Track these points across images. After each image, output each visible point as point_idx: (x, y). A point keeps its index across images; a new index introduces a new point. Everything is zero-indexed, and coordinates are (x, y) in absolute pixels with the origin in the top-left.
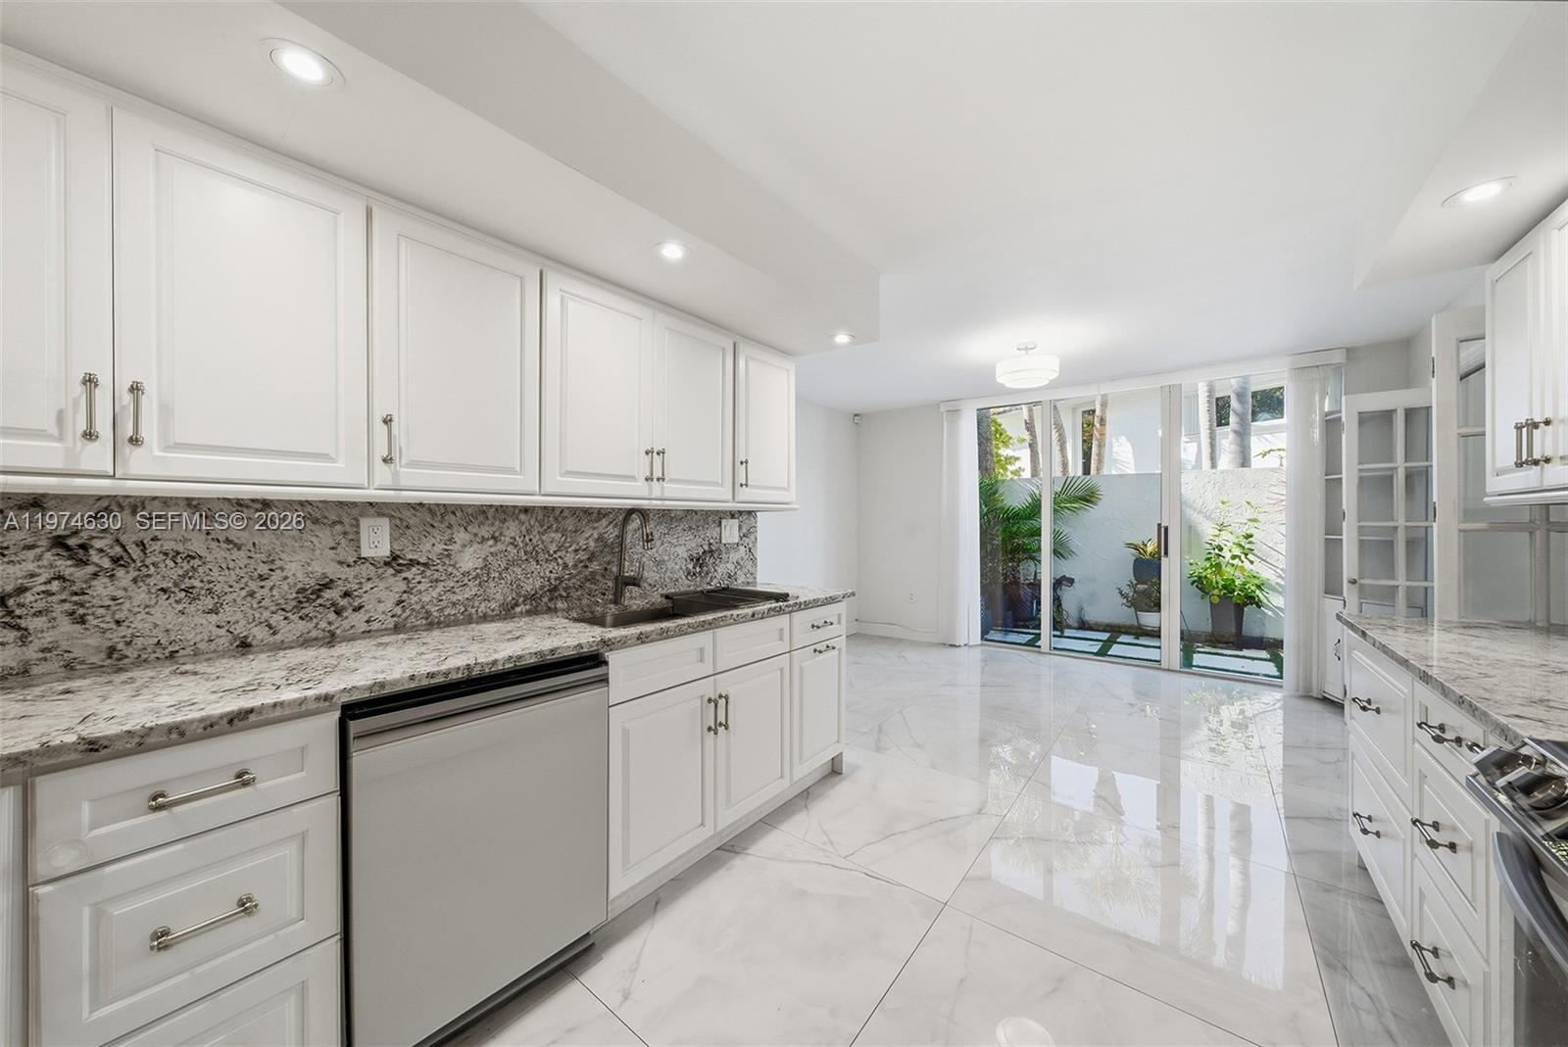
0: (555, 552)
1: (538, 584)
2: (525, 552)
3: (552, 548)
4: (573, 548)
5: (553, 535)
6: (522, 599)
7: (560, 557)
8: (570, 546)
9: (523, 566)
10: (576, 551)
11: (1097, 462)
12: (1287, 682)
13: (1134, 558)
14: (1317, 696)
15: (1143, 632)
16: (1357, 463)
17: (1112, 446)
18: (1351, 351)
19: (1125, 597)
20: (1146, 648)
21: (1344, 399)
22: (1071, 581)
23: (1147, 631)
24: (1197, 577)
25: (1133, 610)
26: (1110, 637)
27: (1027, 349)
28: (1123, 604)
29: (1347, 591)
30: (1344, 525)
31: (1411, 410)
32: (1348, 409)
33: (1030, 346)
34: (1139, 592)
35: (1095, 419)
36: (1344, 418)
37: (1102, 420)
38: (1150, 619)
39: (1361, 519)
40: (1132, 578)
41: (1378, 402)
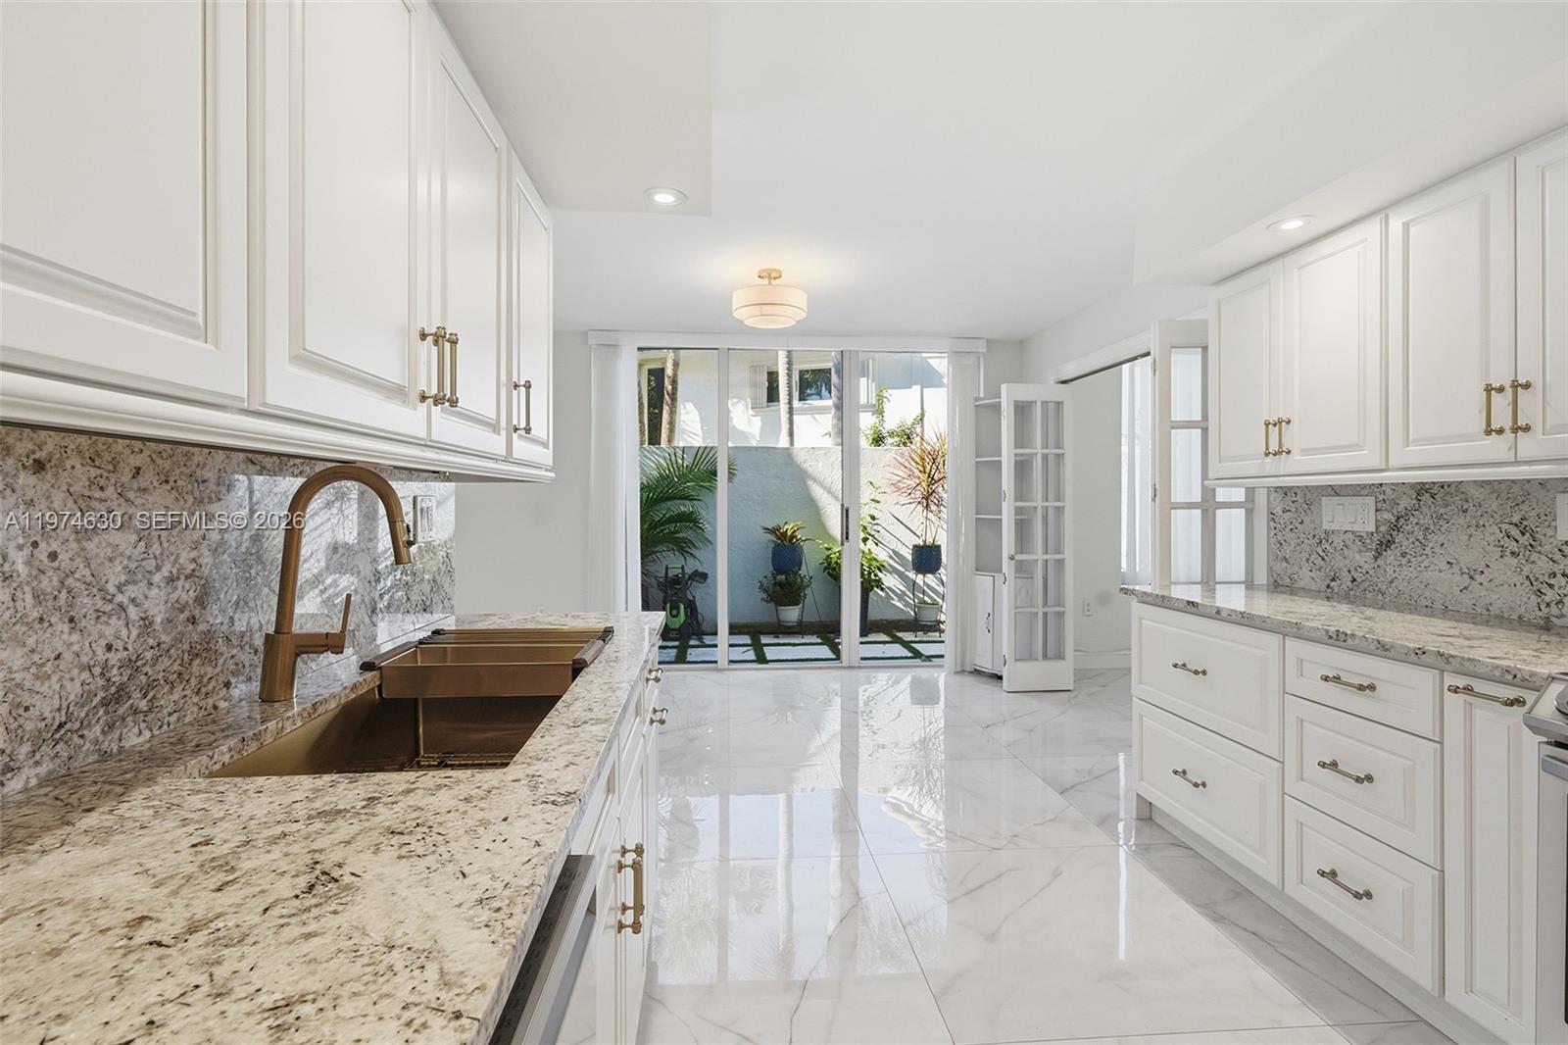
0: (120, 588)
1: (74, 689)
2: (36, 597)
3: (114, 575)
4: (165, 571)
5: (115, 537)
6: (26, 748)
7: (133, 600)
8: (158, 568)
9: (31, 642)
10: (171, 580)
11: (668, 431)
12: (948, 661)
13: (772, 545)
14: (968, 669)
15: (780, 629)
16: (1013, 447)
17: (680, 413)
18: (989, 342)
19: (765, 591)
20: (796, 648)
21: (1004, 387)
22: (704, 576)
23: (786, 627)
24: (829, 564)
25: (772, 605)
26: (752, 640)
27: (770, 278)
28: (763, 599)
29: (1007, 566)
30: (1004, 505)
31: (1045, 403)
32: (1007, 396)
33: (773, 275)
34: (780, 584)
35: (666, 380)
36: (1004, 405)
37: (674, 382)
38: (791, 614)
39: (1016, 500)
40: (771, 568)
41: (1024, 392)
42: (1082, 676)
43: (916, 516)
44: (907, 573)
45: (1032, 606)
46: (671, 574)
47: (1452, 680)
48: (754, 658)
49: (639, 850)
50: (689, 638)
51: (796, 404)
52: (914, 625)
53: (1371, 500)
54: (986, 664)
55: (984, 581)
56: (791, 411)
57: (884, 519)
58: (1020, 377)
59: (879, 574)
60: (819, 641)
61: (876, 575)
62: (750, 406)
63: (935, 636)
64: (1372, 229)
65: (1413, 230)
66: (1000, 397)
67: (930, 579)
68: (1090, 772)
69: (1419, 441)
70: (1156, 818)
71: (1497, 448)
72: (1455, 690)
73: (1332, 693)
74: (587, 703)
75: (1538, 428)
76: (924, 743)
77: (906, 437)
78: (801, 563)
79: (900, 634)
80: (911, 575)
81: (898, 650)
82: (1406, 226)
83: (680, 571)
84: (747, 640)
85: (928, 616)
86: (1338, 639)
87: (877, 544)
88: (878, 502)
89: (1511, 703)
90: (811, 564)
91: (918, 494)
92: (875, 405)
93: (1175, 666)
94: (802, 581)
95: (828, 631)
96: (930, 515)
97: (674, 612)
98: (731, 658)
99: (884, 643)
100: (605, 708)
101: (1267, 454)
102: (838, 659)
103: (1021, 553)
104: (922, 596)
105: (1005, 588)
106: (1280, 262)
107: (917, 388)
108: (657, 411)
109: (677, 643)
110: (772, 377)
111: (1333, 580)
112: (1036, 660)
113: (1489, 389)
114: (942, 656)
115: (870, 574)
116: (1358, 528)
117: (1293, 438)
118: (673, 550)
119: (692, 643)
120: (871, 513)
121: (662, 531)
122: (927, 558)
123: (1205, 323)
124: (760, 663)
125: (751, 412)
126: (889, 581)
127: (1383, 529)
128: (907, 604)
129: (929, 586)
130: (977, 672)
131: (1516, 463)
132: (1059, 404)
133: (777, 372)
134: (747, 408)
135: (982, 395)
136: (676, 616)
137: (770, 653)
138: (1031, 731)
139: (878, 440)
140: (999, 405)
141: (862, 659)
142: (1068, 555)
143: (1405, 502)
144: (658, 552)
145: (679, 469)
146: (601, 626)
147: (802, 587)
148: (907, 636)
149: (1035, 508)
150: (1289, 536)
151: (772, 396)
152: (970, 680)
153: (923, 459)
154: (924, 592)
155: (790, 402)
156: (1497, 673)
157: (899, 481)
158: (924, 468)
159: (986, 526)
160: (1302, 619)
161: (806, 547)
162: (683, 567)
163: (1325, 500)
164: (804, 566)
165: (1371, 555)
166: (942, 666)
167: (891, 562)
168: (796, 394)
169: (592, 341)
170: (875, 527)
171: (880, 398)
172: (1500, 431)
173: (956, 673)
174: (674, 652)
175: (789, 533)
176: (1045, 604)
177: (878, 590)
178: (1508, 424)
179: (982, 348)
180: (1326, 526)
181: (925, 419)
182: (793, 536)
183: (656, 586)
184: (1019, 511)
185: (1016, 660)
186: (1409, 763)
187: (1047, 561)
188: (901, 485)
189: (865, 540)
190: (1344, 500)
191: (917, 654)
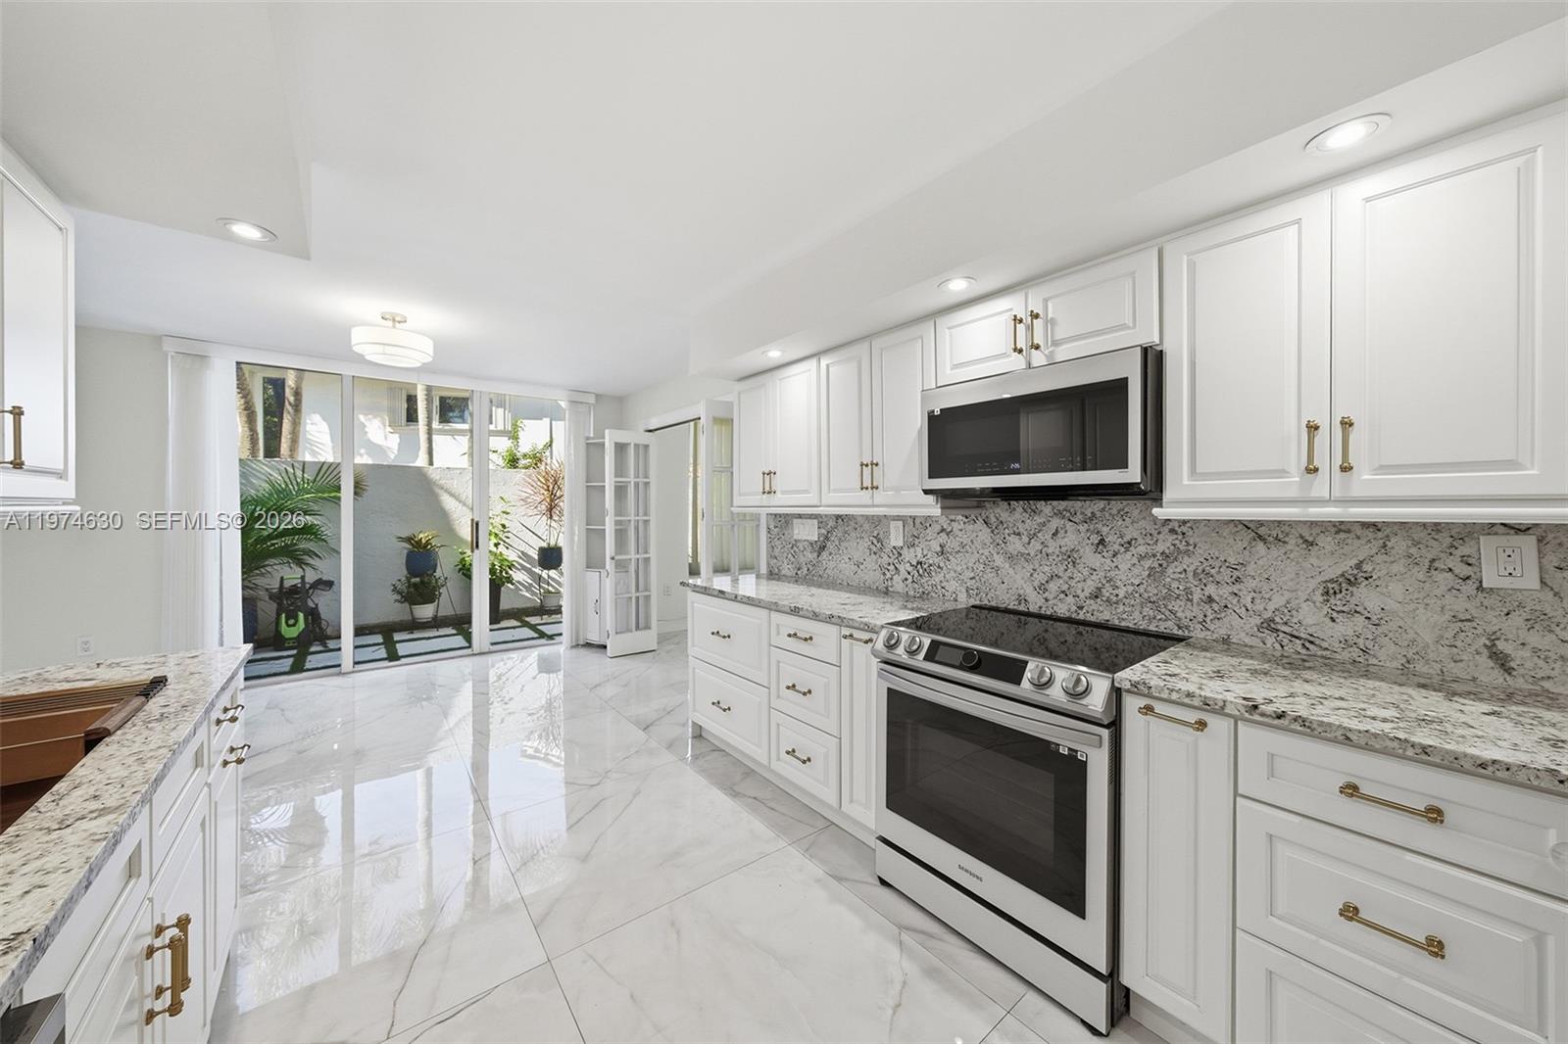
11: (289, 441)
12: (565, 639)
13: (406, 551)
14: (582, 643)
15: (414, 625)
16: (613, 475)
17: (305, 424)
18: (598, 396)
19: (399, 593)
20: (430, 641)
21: (607, 431)
22: (329, 584)
23: (421, 623)
24: (464, 566)
25: (407, 605)
26: (384, 638)
27: (394, 320)
28: (396, 601)
29: (609, 565)
30: (607, 519)
31: (637, 446)
32: (610, 438)
33: (397, 319)
34: (415, 585)
35: (287, 390)
36: (607, 444)
37: (297, 394)
38: (425, 612)
39: (616, 515)
40: (405, 572)
41: (623, 437)
42: (663, 639)
43: (541, 524)
44: (534, 569)
45: (629, 593)
46: (287, 584)
47: (846, 631)
48: (385, 656)
49: (183, 923)
50: (311, 645)
51: (436, 425)
52: (541, 611)
53: (816, 521)
54: (594, 638)
55: (593, 576)
56: (430, 432)
57: (513, 526)
58: (620, 425)
59: (510, 572)
60: (454, 632)
61: (507, 573)
62: (387, 424)
63: (554, 618)
64: (812, 364)
65: (831, 369)
66: (604, 438)
67: (553, 573)
68: (664, 710)
69: (835, 491)
70: (703, 734)
71: (865, 497)
72: (845, 637)
73: (792, 644)
74: (94, 788)
75: (881, 487)
76: (549, 706)
77: (537, 459)
78: (436, 565)
79: (527, 619)
80: (537, 570)
81: (527, 632)
82: (828, 366)
83: (300, 581)
84: (379, 639)
85: (551, 603)
86: (795, 611)
87: (507, 548)
88: (508, 513)
89: (866, 642)
90: (445, 568)
91: (544, 507)
92: (511, 432)
93: (713, 633)
94: (437, 582)
95: (462, 623)
96: (553, 524)
97: (291, 622)
98: (356, 660)
99: (514, 628)
100: (122, 790)
101: (764, 493)
102: (470, 647)
103: (621, 554)
104: (546, 586)
105: (608, 581)
106: (769, 375)
107: (547, 421)
108: (276, 420)
109: (294, 652)
110: (411, 400)
111: (799, 569)
112: (631, 631)
113: (862, 465)
114: (561, 634)
115: (501, 572)
116: (809, 538)
117: (778, 483)
118: (288, 562)
119: (313, 649)
120: (503, 522)
121: (273, 545)
122: (550, 557)
123: (732, 403)
124: (391, 661)
125: (389, 429)
126: (518, 576)
127: (821, 539)
128: (534, 594)
129: (553, 579)
130: (588, 645)
131: (874, 506)
132: (646, 447)
133: (416, 396)
134: (385, 426)
135: (592, 435)
136: (294, 625)
137: (402, 649)
138: (626, 685)
139: (513, 462)
140: (603, 444)
141: (493, 644)
142: (652, 554)
143: (831, 523)
144: (268, 565)
145: (298, 484)
146: (148, 676)
147: (437, 587)
148: (533, 620)
149: (630, 521)
150: (778, 543)
151: (411, 417)
152: (583, 652)
153: (547, 480)
154: (548, 584)
155: (429, 424)
156: (862, 626)
157: (528, 498)
158: (548, 487)
159: (594, 535)
160: (779, 599)
161: (441, 552)
162: (303, 578)
163: (795, 521)
164: (438, 569)
165: (816, 554)
166: (561, 643)
167: (521, 561)
168: (436, 417)
169: (169, 347)
170: (506, 534)
171: (515, 426)
172: (867, 488)
173: (572, 647)
174: (290, 661)
175: (424, 541)
176: (637, 590)
177: (509, 585)
178: (870, 486)
179: (592, 400)
180: (795, 537)
181: (554, 444)
182: (428, 543)
183: (267, 598)
184: (617, 523)
185: (617, 633)
186: (826, 680)
187: (638, 560)
188: (529, 500)
189: (496, 545)
190: (804, 520)
191: (542, 635)
